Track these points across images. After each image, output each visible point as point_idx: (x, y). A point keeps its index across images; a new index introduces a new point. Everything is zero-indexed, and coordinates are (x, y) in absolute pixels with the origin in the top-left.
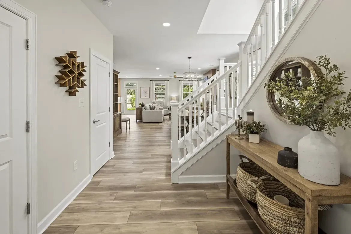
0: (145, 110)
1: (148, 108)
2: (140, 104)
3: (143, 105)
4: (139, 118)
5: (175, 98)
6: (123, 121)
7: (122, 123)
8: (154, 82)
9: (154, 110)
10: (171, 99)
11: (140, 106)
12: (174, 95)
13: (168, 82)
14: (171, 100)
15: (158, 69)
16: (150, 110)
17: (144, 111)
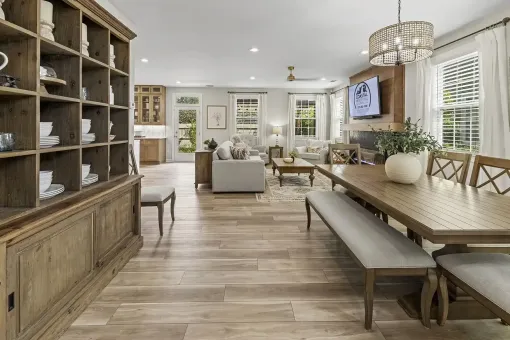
0: (220, 159)
1: (228, 154)
2: (206, 143)
3: (212, 145)
4: (205, 178)
5: (280, 130)
6: (145, 204)
7: (144, 210)
8: (235, 95)
9: (242, 159)
10: (270, 131)
11: (207, 146)
12: (277, 124)
13: (266, 95)
14: (272, 132)
15: (254, 50)
16: (232, 160)
17: (216, 161)
